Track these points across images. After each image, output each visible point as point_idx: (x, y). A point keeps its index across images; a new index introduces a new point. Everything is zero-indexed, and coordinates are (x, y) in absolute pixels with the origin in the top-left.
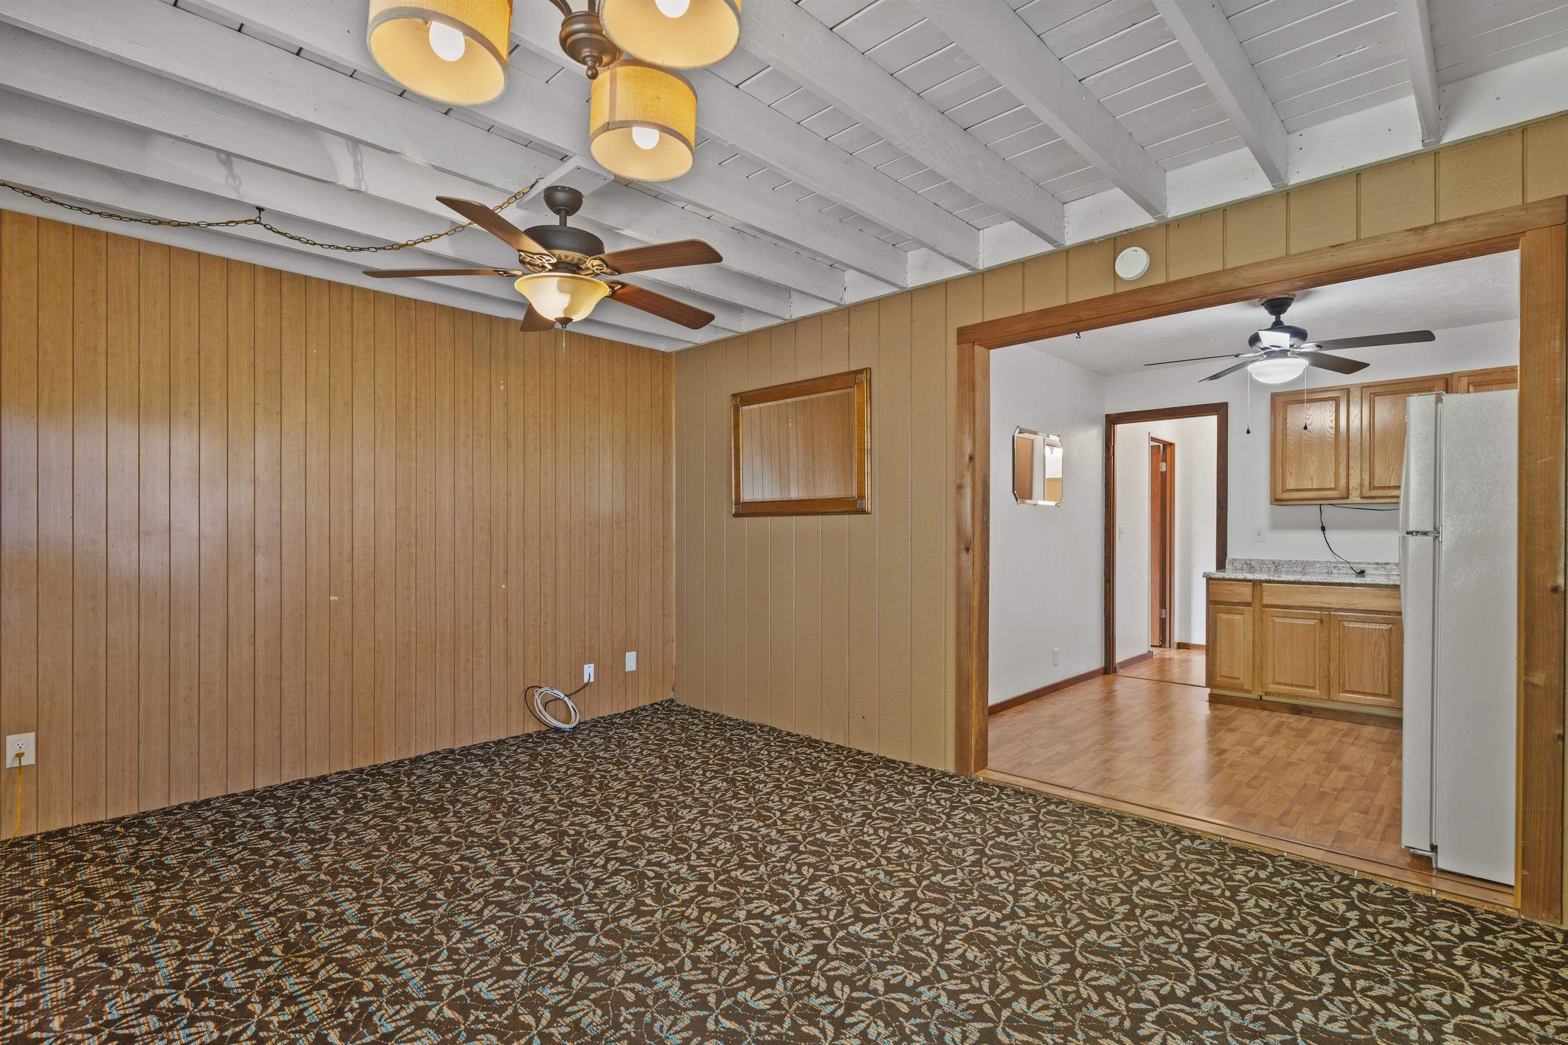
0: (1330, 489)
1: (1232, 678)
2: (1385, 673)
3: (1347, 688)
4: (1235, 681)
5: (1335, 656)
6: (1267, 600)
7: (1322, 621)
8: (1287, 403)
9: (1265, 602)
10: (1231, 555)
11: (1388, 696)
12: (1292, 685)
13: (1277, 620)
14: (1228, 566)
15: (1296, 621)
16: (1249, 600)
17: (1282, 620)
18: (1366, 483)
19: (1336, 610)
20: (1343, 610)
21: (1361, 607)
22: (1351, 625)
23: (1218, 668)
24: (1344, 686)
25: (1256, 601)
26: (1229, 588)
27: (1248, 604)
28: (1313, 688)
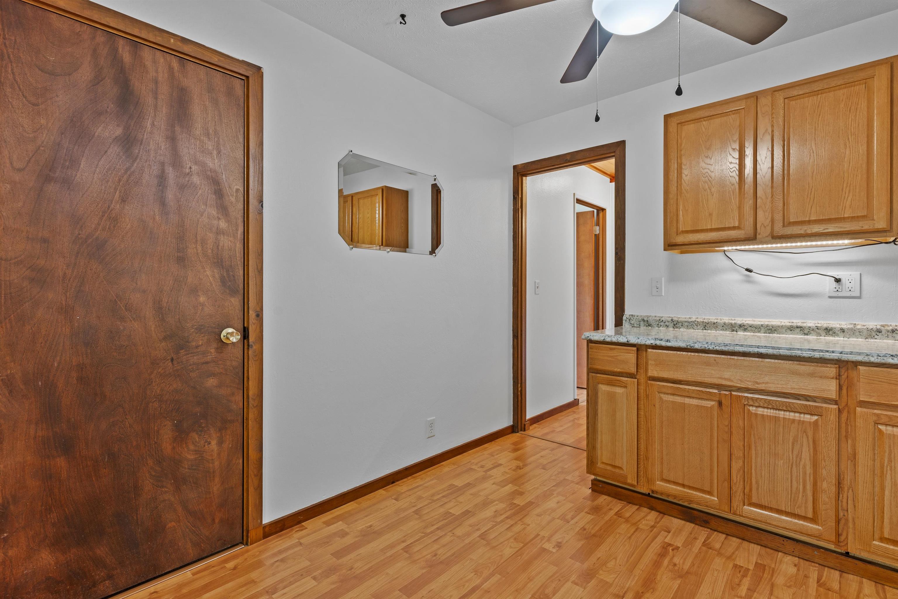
0: (734, 228)
1: (615, 467)
2: (809, 487)
3: (754, 500)
4: (617, 471)
5: (738, 453)
6: (653, 372)
7: (720, 404)
8: (681, 124)
9: (650, 374)
10: (628, 311)
11: (814, 520)
12: (683, 486)
13: (665, 397)
14: (626, 325)
15: (687, 401)
16: (633, 370)
17: (671, 398)
18: (778, 217)
19: (739, 389)
20: (747, 390)
21: (772, 387)
22: (760, 411)
23: (599, 452)
24: (750, 497)
25: (641, 371)
26: (614, 353)
27: (631, 376)
28: (710, 493)
